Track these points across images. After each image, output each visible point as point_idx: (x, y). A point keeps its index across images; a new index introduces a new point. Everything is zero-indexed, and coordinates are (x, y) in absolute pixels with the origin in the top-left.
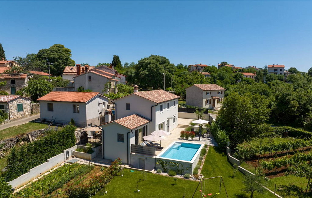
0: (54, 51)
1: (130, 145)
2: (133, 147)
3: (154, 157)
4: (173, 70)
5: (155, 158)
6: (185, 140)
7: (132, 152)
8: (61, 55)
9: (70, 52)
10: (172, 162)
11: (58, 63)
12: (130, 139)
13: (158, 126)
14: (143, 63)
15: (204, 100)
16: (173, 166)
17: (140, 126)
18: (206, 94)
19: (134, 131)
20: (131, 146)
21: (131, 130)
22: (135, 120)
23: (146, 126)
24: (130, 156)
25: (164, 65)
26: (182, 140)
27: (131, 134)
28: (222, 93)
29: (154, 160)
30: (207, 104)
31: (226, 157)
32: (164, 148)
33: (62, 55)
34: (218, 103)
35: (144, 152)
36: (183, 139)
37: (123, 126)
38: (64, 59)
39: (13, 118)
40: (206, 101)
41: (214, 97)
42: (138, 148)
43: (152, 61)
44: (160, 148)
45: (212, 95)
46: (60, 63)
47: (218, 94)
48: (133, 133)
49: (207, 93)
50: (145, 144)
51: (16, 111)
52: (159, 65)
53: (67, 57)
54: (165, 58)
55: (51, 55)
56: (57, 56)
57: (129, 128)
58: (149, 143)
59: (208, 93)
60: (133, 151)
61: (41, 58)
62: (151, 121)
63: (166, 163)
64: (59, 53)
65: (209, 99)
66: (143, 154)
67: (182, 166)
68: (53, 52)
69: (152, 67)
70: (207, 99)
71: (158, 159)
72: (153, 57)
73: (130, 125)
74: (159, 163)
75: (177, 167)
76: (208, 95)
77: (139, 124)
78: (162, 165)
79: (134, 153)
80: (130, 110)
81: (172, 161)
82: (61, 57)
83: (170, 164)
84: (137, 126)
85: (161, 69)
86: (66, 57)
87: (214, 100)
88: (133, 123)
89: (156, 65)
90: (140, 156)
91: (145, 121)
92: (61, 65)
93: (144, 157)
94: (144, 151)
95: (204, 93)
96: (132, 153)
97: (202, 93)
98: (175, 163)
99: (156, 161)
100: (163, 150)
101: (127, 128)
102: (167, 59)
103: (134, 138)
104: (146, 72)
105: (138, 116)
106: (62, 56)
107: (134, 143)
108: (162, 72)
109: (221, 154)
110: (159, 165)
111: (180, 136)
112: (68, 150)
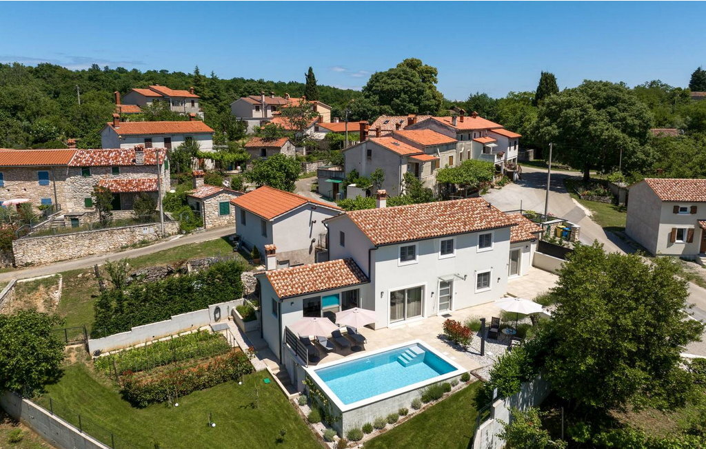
0: (396, 75)
1: (284, 328)
2: (287, 332)
5: (305, 371)
8: (407, 83)
9: (434, 73)
11: (400, 101)
12: (284, 315)
13: (387, 295)
15: (664, 230)
18: (676, 212)
19: (298, 301)
20: (286, 330)
23: (358, 290)
24: (284, 349)
26: (441, 341)
27: (285, 304)
30: (678, 241)
32: (365, 349)
33: (410, 83)
38: (414, 93)
39: (211, 225)
40: (673, 232)
42: (292, 338)
45: (700, 215)
46: (404, 100)
48: (292, 303)
49: (678, 210)
51: (217, 213)
53: (420, 88)
55: (389, 84)
56: (400, 86)
59: (683, 210)
60: (287, 340)
61: (372, 91)
62: (367, 280)
64: (406, 79)
65: (687, 227)
66: (296, 352)
68: (393, 78)
70: (678, 227)
71: (308, 375)
74: (307, 382)
75: (326, 407)
76: (681, 214)
80: (344, 246)
82: (407, 87)
85: (594, 121)
86: (418, 86)
92: (405, 106)
94: (297, 347)
95: (666, 208)
96: (287, 344)
97: (659, 208)
99: (306, 377)
100: (354, 355)
101: (277, 291)
103: (299, 313)
104: (554, 129)
105: (348, 264)
106: (410, 86)
112: (221, 305)
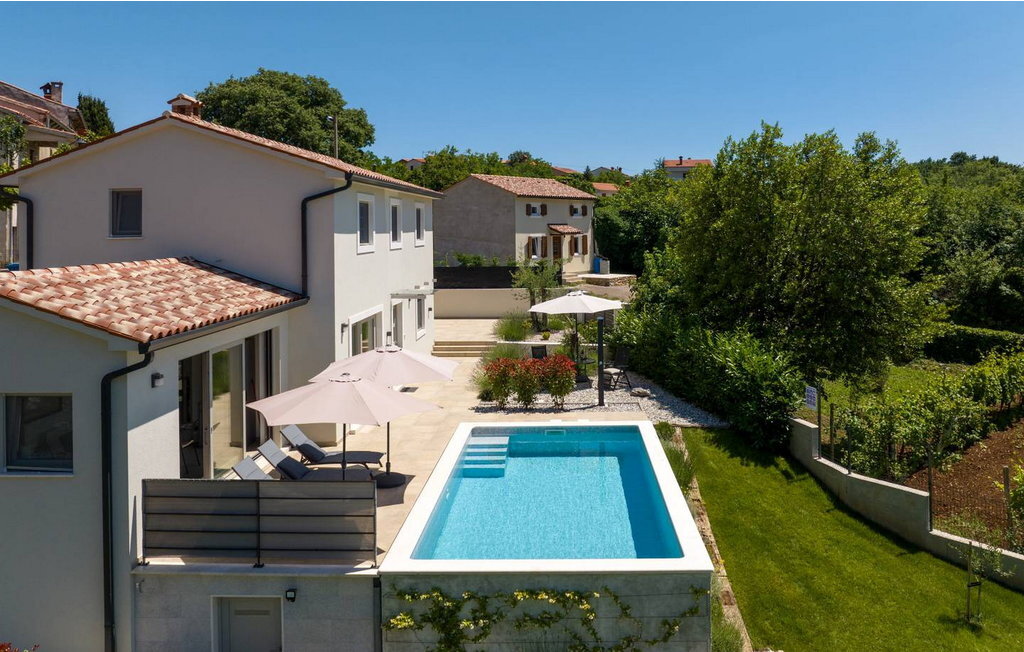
1: (135, 491)
2: (157, 505)
3: (365, 569)
4: (362, 131)
5: (377, 581)
6: (515, 410)
7: (149, 550)
10: (533, 593)
12: (134, 435)
13: (349, 332)
14: (224, 98)
15: (521, 240)
16: (545, 620)
17: (223, 322)
18: (528, 214)
19: (167, 363)
20: (146, 496)
21: (143, 347)
22: (176, 285)
23: (268, 335)
24: (136, 592)
25: (321, 110)
26: (501, 414)
27: (136, 382)
28: (584, 213)
29: (369, 590)
30: (534, 257)
31: (810, 484)
32: (413, 476)
34: (571, 254)
35: (267, 541)
36: (501, 408)
37: (59, 315)
40: (528, 244)
41: (560, 228)
42: (211, 506)
43: (268, 91)
44: (392, 485)
45: (550, 217)
47: (572, 215)
48: (155, 377)
49: (530, 210)
50: (264, 466)
52: (299, 108)
54: (323, 83)
57: (125, 328)
58: (297, 456)
59: (534, 210)
60: (158, 539)
62: (300, 296)
63: (482, 611)
65: (539, 235)
66: (256, 553)
67: (625, 611)
69: (266, 117)
70: (533, 235)
71: (403, 585)
72: (269, 78)
73: (136, 308)
74: (410, 613)
75: (581, 630)
76: (533, 216)
77: (215, 307)
78: (443, 628)
79: (176, 561)
80: (139, 234)
81: (533, 582)
83: (518, 612)
84: (198, 322)
87: (558, 240)
88: (157, 303)
89: (285, 107)
90: (231, 576)
91: (259, 298)
93: (268, 581)
94: (267, 524)
95: (520, 210)
96: (153, 561)
97: (511, 209)
98: (559, 595)
99: (390, 604)
100: (415, 499)
101: (102, 328)
102: (335, 91)
103: (170, 422)
105: (202, 268)
107: (168, 467)
108: (312, 137)
109: (772, 468)
110: (412, 636)
111: (477, 394)
